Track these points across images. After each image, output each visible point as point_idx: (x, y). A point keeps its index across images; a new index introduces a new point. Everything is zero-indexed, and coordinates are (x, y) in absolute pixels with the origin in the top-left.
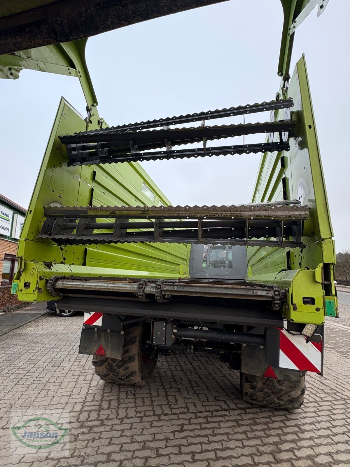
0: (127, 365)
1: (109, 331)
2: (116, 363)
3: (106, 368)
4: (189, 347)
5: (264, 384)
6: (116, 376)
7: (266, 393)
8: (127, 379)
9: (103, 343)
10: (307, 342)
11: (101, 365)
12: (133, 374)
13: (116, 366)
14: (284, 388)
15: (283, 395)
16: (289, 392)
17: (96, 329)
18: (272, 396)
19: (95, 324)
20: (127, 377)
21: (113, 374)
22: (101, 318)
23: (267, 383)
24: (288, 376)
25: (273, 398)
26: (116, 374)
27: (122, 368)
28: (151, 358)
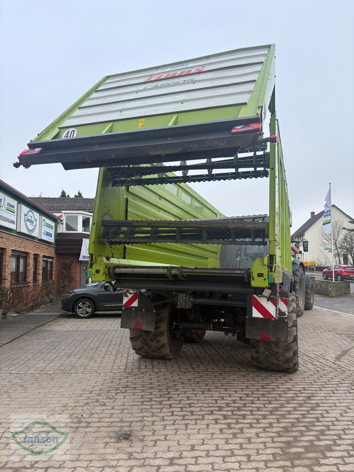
0: (159, 338)
1: (144, 310)
2: (149, 338)
3: (141, 342)
4: (208, 326)
5: (265, 348)
6: (150, 348)
7: (267, 355)
8: (159, 351)
9: (139, 319)
10: (268, 301)
11: (137, 340)
12: (163, 346)
13: (149, 340)
14: (280, 351)
15: (280, 356)
16: (284, 354)
17: (133, 309)
18: (272, 358)
19: (132, 305)
20: (159, 349)
21: (147, 347)
22: (137, 301)
23: (267, 347)
24: (279, 338)
25: (273, 359)
26: (149, 347)
27: (155, 341)
28: (178, 337)
